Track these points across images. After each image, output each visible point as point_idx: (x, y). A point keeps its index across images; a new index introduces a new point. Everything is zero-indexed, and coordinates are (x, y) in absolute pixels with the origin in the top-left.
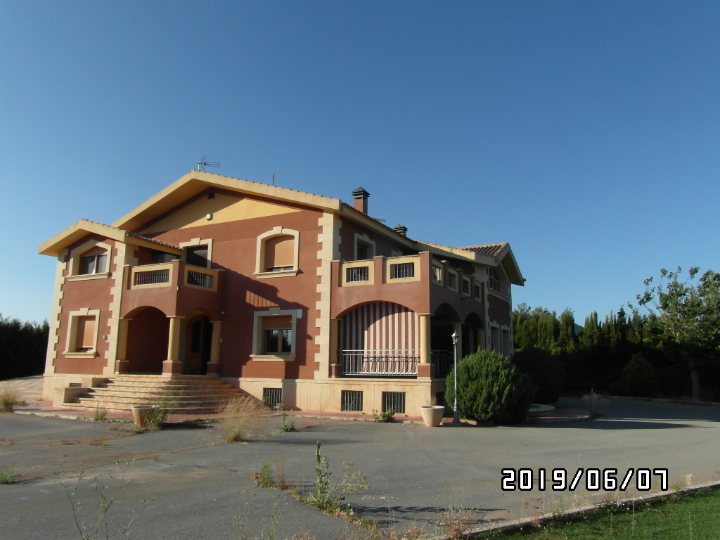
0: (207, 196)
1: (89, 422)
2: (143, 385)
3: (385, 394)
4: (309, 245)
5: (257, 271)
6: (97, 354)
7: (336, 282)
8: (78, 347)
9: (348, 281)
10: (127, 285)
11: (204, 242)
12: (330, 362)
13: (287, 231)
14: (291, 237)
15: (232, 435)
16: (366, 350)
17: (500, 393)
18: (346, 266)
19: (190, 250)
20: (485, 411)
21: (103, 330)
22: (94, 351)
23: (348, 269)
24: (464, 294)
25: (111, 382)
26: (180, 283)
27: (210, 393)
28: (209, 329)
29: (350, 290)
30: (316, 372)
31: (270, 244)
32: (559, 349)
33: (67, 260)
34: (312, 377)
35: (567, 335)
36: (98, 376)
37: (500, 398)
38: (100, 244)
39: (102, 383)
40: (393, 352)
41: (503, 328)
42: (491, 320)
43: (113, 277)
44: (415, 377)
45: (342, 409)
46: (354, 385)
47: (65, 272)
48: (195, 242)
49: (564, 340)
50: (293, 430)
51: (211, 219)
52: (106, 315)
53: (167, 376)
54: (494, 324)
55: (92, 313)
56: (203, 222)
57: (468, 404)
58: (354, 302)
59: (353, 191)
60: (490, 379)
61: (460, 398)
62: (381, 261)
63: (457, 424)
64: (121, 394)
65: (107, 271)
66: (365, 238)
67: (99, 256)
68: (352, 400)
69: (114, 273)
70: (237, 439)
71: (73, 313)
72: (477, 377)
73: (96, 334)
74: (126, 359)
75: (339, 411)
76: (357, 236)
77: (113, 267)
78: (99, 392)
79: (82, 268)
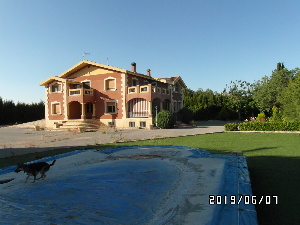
0: (88, 67)
1: (66, 132)
2: (76, 122)
3: (141, 122)
4: (119, 82)
5: (105, 89)
6: (61, 114)
7: (127, 93)
8: (55, 113)
9: (130, 92)
10: (68, 95)
11: (88, 81)
12: (126, 114)
13: (112, 78)
14: (114, 80)
15: (103, 132)
16: (133, 111)
17: (167, 121)
18: (129, 88)
19: (84, 83)
20: (163, 125)
21: (62, 108)
22: (60, 113)
23: (130, 89)
24: (163, 94)
25: (67, 122)
26: (84, 94)
27: (94, 124)
28: (92, 106)
29: (130, 95)
30: (122, 117)
31: (108, 81)
32: (202, 106)
33: (48, 87)
34: (121, 118)
35: (204, 102)
36: (63, 120)
37: (167, 122)
38: (58, 83)
39: (65, 122)
40: (142, 111)
41: (178, 102)
42: (174, 100)
43: (63, 93)
44: (148, 118)
45: (130, 126)
46: (132, 120)
47: (48, 91)
48: (85, 81)
49: (203, 103)
50: (117, 131)
51: (90, 74)
52: (62, 104)
53: (82, 120)
54: (175, 101)
55: (58, 103)
56: (87, 75)
57: (159, 124)
58: (132, 98)
59: (131, 63)
60: (164, 118)
61: (157, 123)
62: (138, 87)
63: (157, 129)
64: (71, 125)
65: (61, 91)
66: (135, 78)
67: (58, 86)
68: (132, 124)
69: (63, 91)
70: (104, 133)
71: (52, 103)
72: (161, 117)
73: (60, 109)
74: (70, 115)
75: (129, 127)
76: (133, 78)
77: (63, 90)
78: (64, 124)
79: (53, 90)
